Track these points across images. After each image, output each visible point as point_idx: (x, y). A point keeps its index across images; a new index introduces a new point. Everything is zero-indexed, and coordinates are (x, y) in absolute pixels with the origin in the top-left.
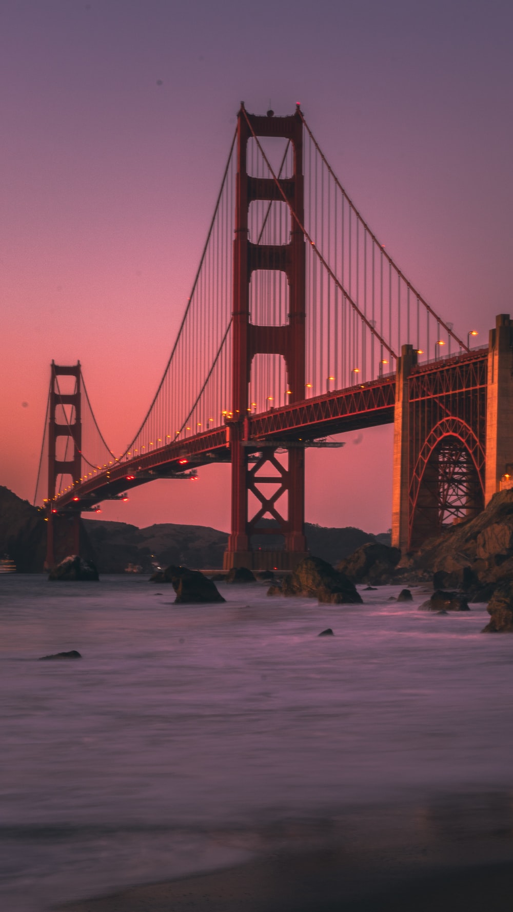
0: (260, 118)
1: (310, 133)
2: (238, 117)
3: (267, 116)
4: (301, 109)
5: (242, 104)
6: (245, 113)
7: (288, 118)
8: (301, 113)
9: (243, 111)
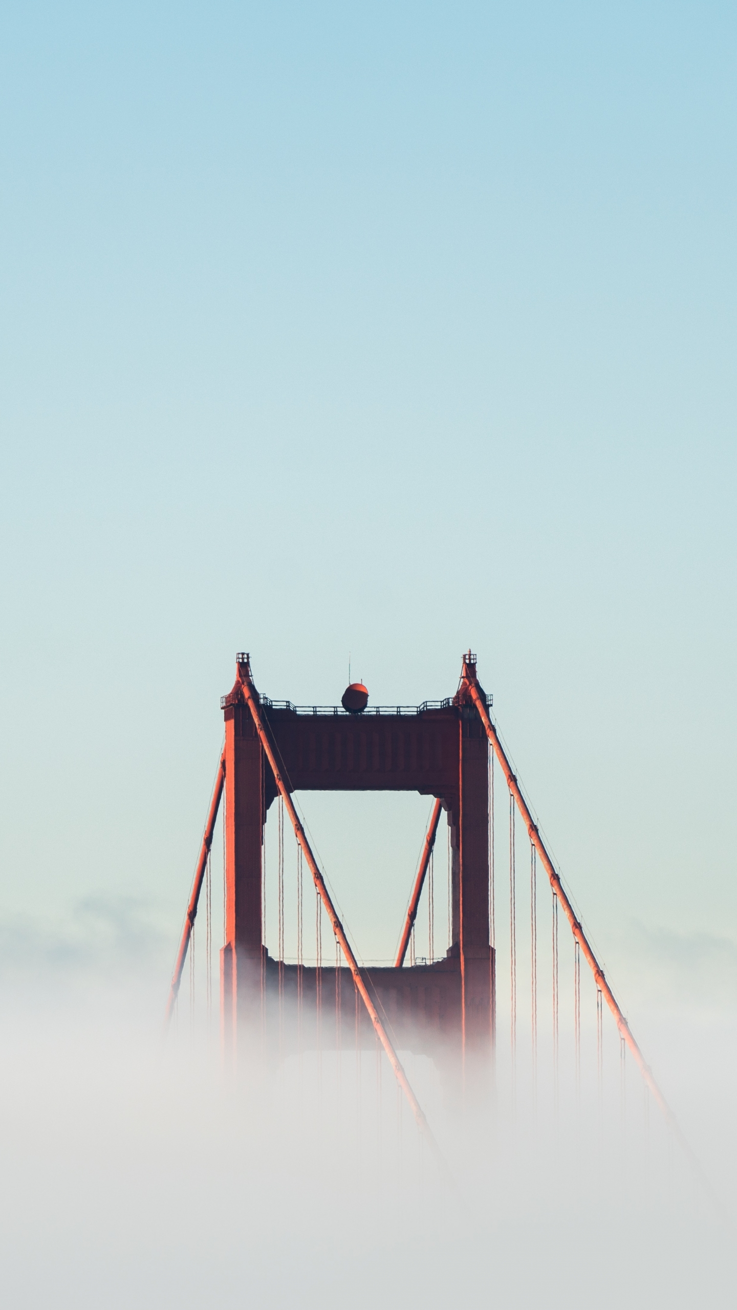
0: (316, 721)
1: (512, 779)
2: (227, 719)
3: (341, 711)
4: (480, 677)
5: (244, 667)
6: (250, 703)
7: (426, 715)
8: (482, 696)
9: (246, 693)
